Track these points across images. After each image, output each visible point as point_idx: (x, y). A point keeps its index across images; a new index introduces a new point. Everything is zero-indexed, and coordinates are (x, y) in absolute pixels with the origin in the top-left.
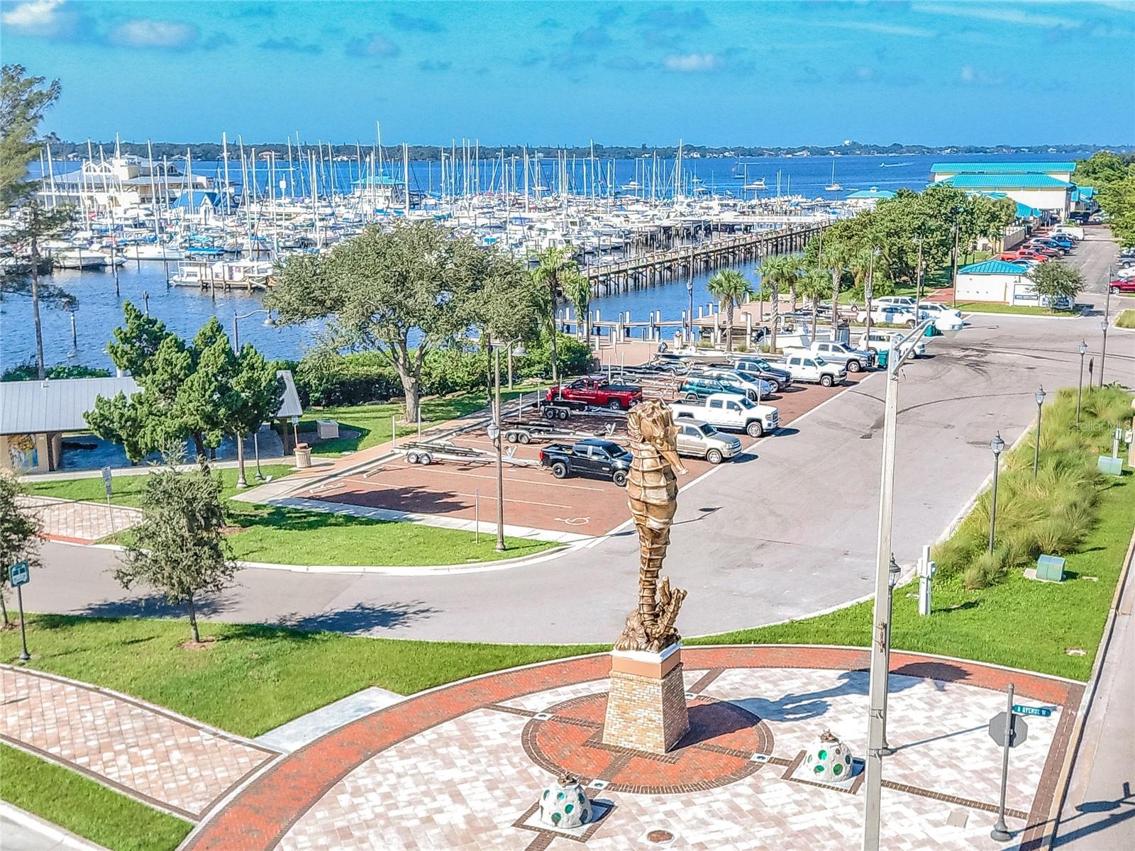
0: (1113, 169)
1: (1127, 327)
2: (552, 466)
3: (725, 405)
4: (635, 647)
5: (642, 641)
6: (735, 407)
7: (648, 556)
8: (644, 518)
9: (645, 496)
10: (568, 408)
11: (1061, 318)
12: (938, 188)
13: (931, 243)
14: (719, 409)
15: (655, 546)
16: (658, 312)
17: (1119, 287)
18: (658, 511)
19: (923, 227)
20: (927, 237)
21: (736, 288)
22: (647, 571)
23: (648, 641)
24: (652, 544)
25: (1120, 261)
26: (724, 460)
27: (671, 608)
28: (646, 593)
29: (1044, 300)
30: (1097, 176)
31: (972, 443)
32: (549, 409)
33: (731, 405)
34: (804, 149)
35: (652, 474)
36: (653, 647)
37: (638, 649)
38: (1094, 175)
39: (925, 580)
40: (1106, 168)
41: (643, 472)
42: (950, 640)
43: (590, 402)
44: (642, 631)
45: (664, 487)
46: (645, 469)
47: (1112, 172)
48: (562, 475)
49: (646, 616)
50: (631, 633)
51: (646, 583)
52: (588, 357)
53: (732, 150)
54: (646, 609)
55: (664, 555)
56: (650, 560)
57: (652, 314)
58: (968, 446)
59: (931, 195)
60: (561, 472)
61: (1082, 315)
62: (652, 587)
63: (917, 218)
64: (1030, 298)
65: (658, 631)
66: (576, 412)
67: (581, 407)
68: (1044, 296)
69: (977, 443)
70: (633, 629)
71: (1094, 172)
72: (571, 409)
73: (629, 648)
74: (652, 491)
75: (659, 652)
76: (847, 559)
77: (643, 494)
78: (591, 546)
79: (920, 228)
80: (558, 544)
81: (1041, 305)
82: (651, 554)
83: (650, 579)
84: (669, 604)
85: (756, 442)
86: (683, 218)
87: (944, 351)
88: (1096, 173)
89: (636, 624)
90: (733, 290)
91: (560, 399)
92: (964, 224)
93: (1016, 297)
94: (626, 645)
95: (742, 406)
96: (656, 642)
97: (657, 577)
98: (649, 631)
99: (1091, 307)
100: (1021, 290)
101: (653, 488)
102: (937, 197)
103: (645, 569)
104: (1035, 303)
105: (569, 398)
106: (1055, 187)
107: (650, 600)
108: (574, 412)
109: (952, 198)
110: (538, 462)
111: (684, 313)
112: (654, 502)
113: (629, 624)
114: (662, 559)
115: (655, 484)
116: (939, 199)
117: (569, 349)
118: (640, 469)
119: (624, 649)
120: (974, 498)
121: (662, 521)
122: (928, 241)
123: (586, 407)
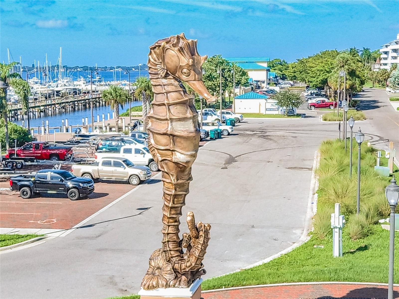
0: (282, 65)
1: (330, 121)
2: (20, 190)
3: (133, 151)
4: (165, 284)
5: (170, 277)
6: (141, 152)
7: (173, 192)
8: (169, 153)
9: (172, 128)
10: (23, 161)
11: (292, 119)
12: (214, 58)
13: (216, 84)
14: (131, 154)
15: (180, 181)
16: (67, 120)
17: (314, 106)
18: (185, 144)
19: (210, 76)
20: (213, 81)
21: (120, 96)
22: (172, 208)
23: (176, 277)
24: (177, 180)
25: (306, 98)
26: (141, 182)
27: (201, 240)
28: (171, 230)
29: (281, 110)
30: (275, 68)
31: (289, 168)
32: (9, 162)
33: (138, 151)
34: (118, 67)
35: (178, 107)
36: (182, 282)
37: (167, 286)
38: (273, 68)
39: (337, 230)
40: (278, 65)
41: (169, 105)
42: (370, 271)
43: (38, 158)
44: (169, 267)
45: (190, 118)
46: (171, 102)
47: (282, 67)
48: (28, 196)
49: (172, 252)
50: (157, 272)
51: (171, 220)
52: (29, 136)
53: (82, 68)
54: (171, 246)
55: (187, 191)
56: (175, 196)
57: (63, 121)
58: (287, 169)
59: (211, 62)
60: (27, 194)
61: (302, 117)
62: (176, 224)
63: (207, 71)
64: (273, 110)
65: (188, 264)
66: (29, 163)
67: (32, 160)
68: (281, 109)
69: (291, 168)
70: (159, 268)
71: (273, 67)
72: (25, 161)
73: (158, 286)
74: (179, 123)
75: (188, 287)
76: (255, 230)
77: (170, 127)
78: (64, 235)
79: (209, 77)
80: (37, 236)
81: (280, 113)
82: (176, 190)
83: (174, 216)
84: (197, 237)
85: (157, 174)
86: (66, 87)
87: (242, 132)
88: (274, 67)
89: (160, 262)
90: (119, 97)
91: (15, 156)
92: (229, 77)
93: (266, 110)
94: (154, 283)
95: (145, 151)
96: (184, 278)
97: (181, 214)
98: (177, 266)
99: (305, 114)
100: (269, 106)
101: (180, 120)
102: (214, 63)
103: (170, 205)
104: (277, 112)
105: (21, 156)
106: (261, 69)
107: (175, 237)
108: (27, 163)
109: (222, 63)
110: (8, 189)
111: (83, 119)
112: (182, 134)
113: (153, 264)
114: (185, 195)
115: (181, 116)
116: (215, 64)
117: (16, 131)
118: (166, 102)
119: (153, 287)
120: (311, 193)
121: (189, 153)
122: (214, 83)
123: (35, 160)
